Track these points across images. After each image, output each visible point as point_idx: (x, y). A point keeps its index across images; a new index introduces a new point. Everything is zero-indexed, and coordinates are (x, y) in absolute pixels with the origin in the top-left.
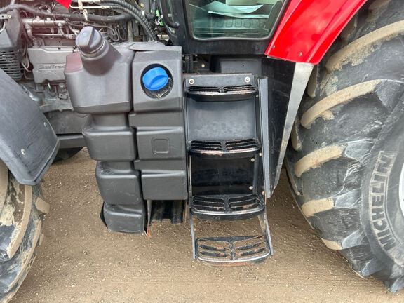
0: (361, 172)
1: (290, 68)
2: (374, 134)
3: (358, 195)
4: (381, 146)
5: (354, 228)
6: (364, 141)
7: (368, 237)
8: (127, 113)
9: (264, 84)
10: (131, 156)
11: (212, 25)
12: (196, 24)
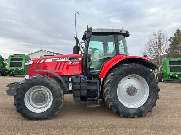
0: (110, 92)
1: (101, 79)
2: (111, 86)
3: (111, 96)
4: (112, 88)
5: (111, 102)
6: (109, 87)
7: (114, 103)
8: (80, 83)
9: (98, 81)
10: (80, 89)
11: (91, 73)
12: (88, 73)
